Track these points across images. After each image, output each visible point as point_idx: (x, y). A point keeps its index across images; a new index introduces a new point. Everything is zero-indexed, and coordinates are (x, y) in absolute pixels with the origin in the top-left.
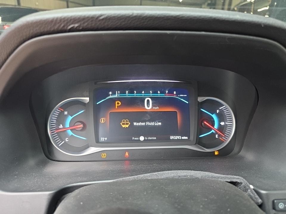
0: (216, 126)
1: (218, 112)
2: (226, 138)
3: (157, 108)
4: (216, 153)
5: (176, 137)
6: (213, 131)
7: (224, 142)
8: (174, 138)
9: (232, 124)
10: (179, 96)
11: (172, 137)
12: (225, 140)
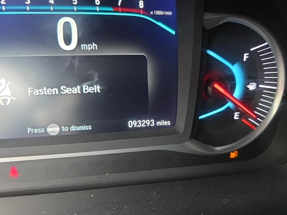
0: (237, 94)
1: (245, 60)
2: (259, 122)
3: (91, 48)
4: (233, 155)
5: (142, 123)
6: (229, 104)
7: (252, 130)
8: (138, 124)
9: (275, 88)
10: (152, 13)
11: (132, 124)
12: (256, 126)
